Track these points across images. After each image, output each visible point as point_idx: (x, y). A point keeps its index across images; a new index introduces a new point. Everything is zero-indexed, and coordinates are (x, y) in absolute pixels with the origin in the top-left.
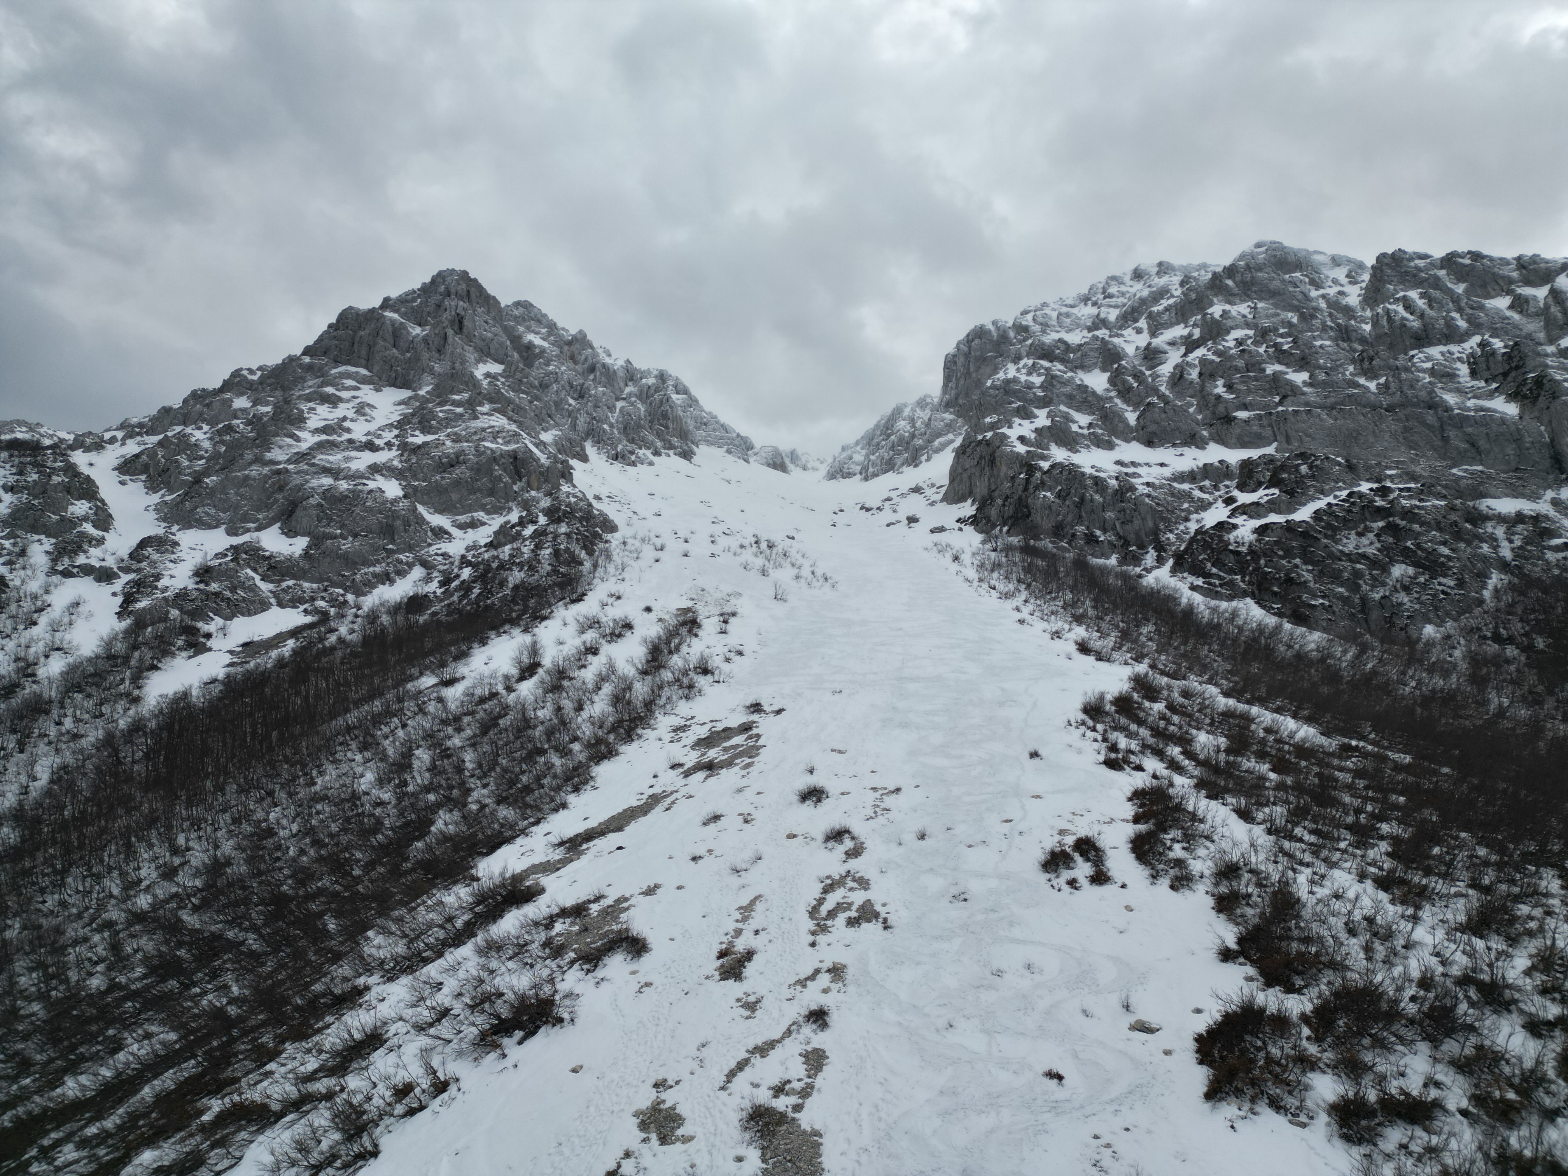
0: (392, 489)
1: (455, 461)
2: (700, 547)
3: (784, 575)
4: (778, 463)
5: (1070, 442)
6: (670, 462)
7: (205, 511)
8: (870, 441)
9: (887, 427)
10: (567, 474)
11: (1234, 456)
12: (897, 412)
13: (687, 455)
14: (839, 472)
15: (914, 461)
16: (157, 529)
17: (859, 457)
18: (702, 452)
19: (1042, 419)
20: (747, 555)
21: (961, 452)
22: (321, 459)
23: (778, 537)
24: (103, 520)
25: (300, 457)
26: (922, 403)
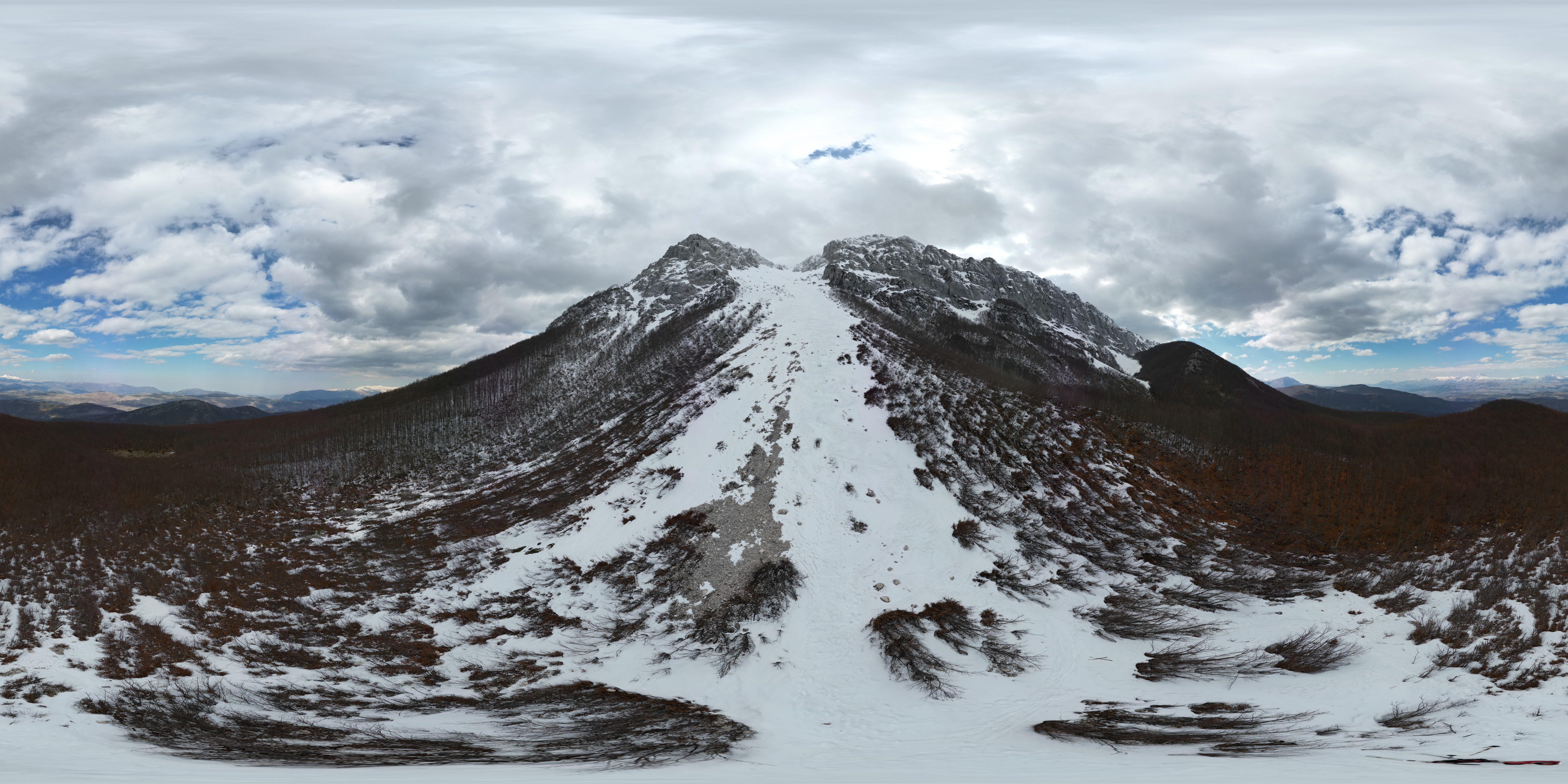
0: (687, 282)
1: (701, 274)
2: (761, 289)
3: (782, 295)
4: (780, 268)
5: (854, 268)
6: (753, 269)
7: (650, 293)
8: (804, 263)
9: (808, 261)
10: (727, 273)
11: (890, 277)
12: (811, 257)
13: (757, 267)
14: (796, 270)
15: (815, 268)
16: (642, 299)
17: (801, 267)
18: (761, 266)
19: (847, 262)
20: (773, 290)
21: (827, 267)
22: (671, 278)
23: (780, 286)
24: (632, 299)
25: (667, 278)
26: (818, 256)
